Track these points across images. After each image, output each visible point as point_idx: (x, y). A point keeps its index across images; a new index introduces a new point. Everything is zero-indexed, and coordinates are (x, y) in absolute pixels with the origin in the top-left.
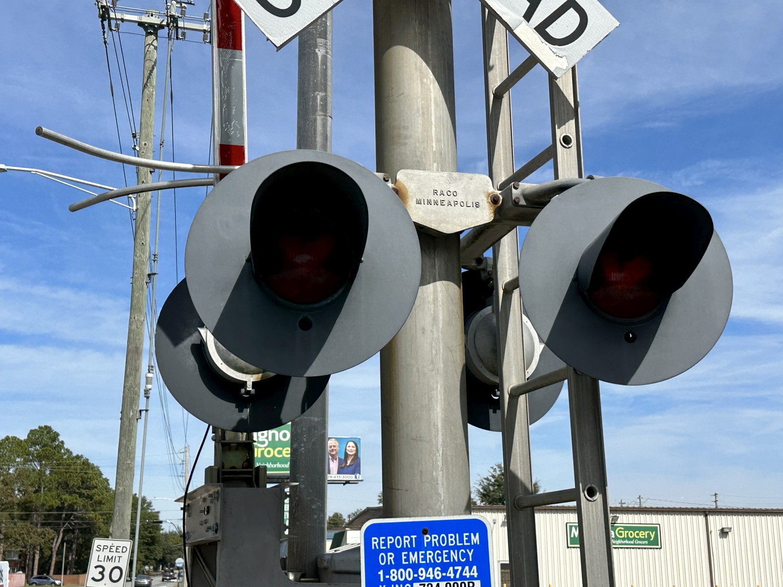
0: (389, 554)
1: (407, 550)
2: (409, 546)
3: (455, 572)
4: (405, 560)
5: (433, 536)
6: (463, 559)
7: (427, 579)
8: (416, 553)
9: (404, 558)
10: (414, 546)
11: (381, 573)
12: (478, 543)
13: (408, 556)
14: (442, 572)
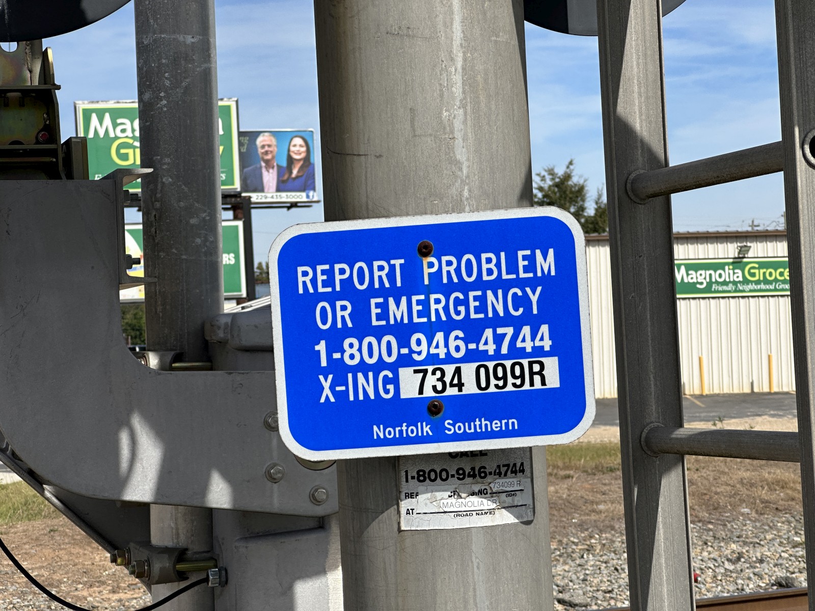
0: (339, 304)
1: (383, 292)
2: (387, 285)
3: (499, 339)
4: (379, 317)
5: (444, 259)
6: (516, 310)
7: (432, 359)
8: (404, 300)
9: (375, 311)
10: (399, 284)
11: (321, 347)
12: (553, 273)
13: (384, 307)
14: (466, 341)
